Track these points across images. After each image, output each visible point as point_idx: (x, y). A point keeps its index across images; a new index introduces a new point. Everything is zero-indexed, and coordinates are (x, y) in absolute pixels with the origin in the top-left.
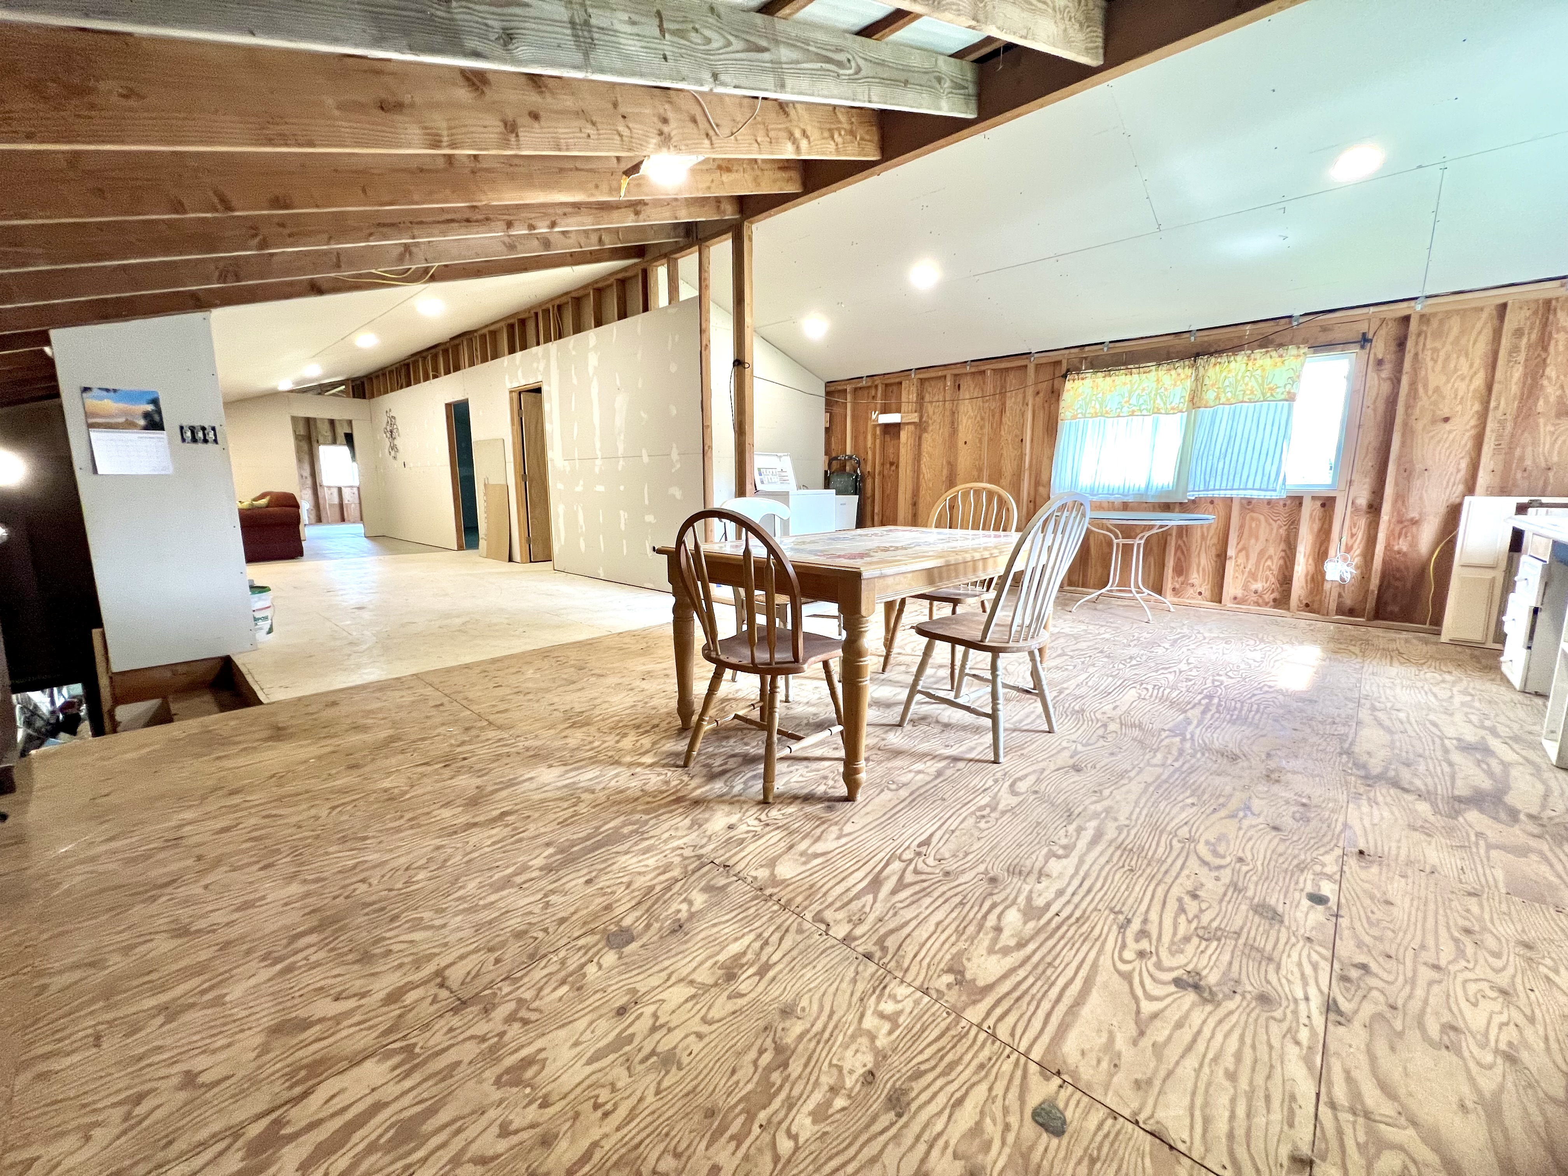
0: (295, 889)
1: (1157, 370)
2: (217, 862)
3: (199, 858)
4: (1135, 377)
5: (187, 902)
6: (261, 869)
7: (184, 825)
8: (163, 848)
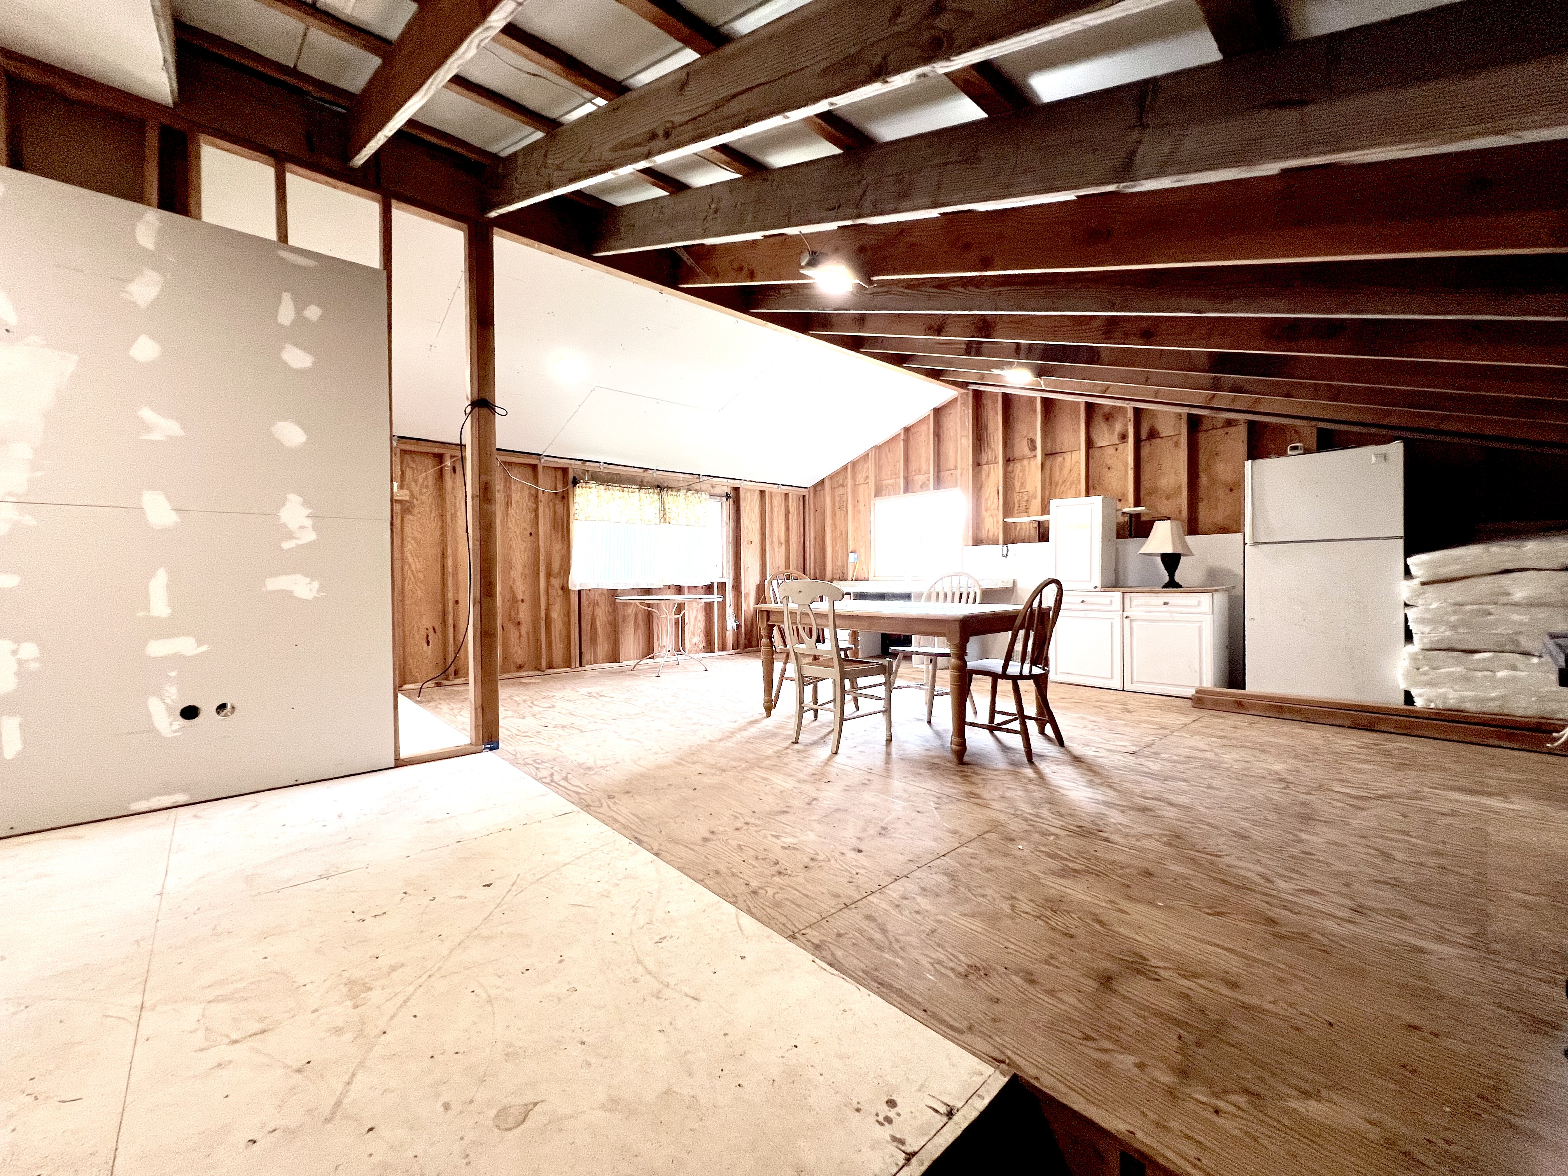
0: (1304, 836)
1: (639, 491)
2: (1338, 875)
3: (1347, 885)
4: (626, 493)
5: (1373, 866)
6: (1313, 854)
7: (1342, 919)
8: (1372, 910)
